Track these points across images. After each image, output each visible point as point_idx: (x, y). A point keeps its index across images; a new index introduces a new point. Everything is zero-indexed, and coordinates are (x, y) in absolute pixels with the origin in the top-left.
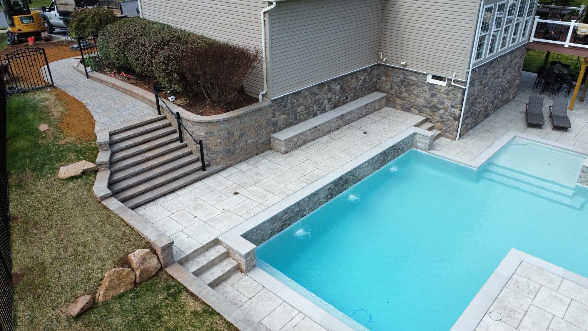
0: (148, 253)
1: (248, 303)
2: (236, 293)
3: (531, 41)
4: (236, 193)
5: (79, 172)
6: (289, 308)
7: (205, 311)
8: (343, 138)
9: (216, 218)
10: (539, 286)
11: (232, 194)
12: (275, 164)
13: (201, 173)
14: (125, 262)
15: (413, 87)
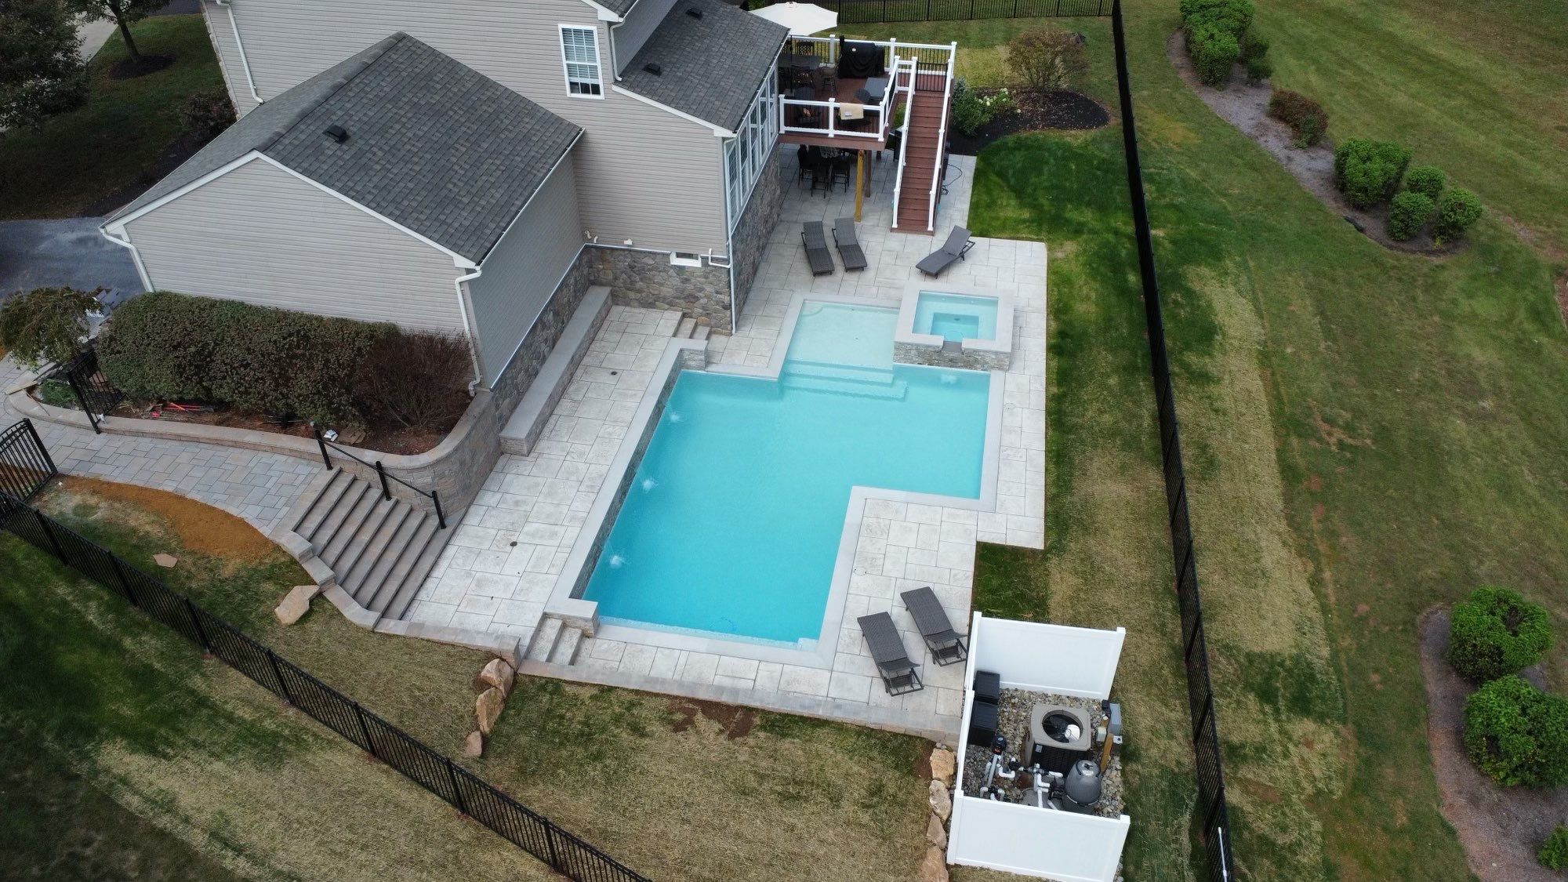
0: (499, 663)
1: (621, 666)
2: (601, 662)
3: (782, 131)
4: (514, 544)
5: (307, 607)
6: (667, 651)
7: (602, 691)
8: (589, 395)
9: (518, 588)
10: (888, 522)
11: (509, 548)
12: (529, 478)
13: (444, 534)
14: (482, 685)
15: (652, 273)
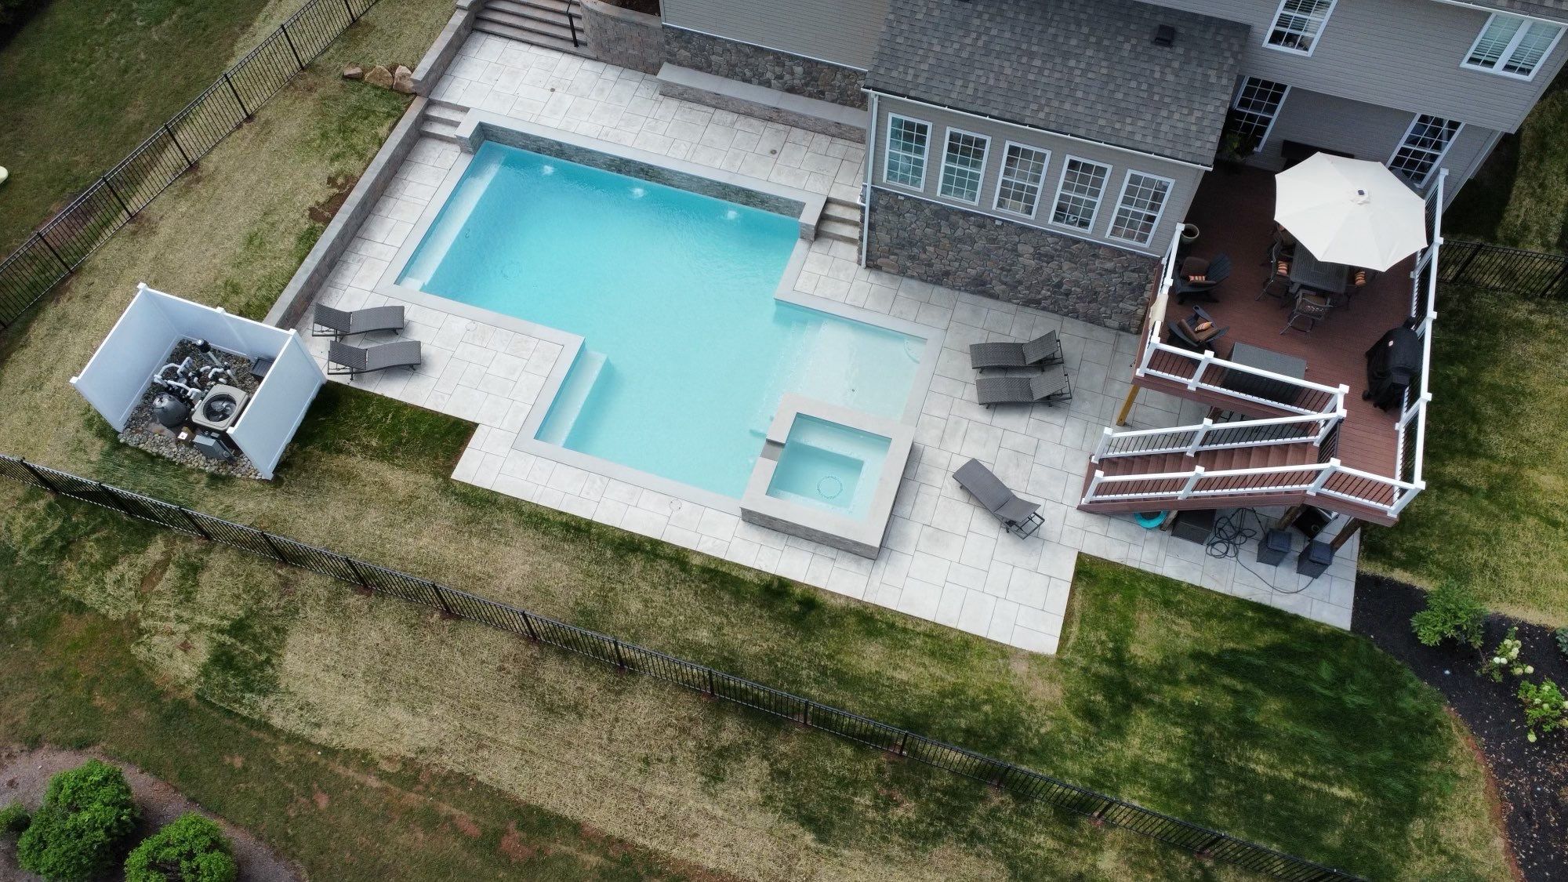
4: (553, 90)
7: (378, 139)
9: (502, 94)
11: (550, 87)
13: (571, 47)
14: (392, 69)
